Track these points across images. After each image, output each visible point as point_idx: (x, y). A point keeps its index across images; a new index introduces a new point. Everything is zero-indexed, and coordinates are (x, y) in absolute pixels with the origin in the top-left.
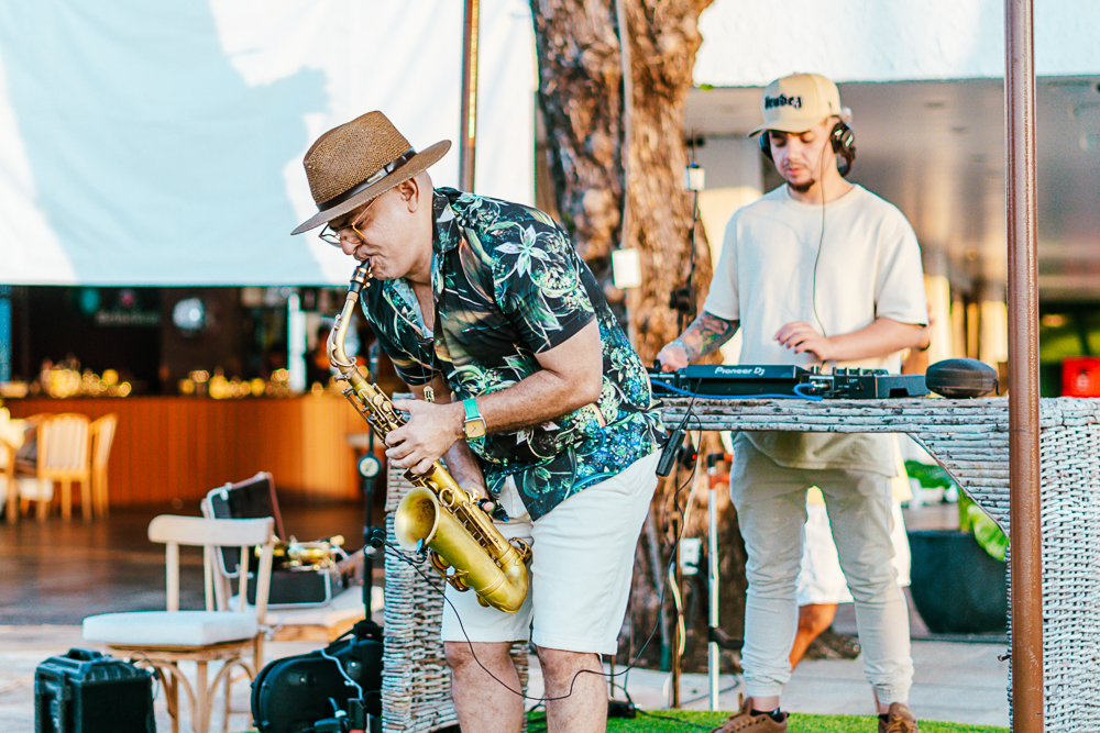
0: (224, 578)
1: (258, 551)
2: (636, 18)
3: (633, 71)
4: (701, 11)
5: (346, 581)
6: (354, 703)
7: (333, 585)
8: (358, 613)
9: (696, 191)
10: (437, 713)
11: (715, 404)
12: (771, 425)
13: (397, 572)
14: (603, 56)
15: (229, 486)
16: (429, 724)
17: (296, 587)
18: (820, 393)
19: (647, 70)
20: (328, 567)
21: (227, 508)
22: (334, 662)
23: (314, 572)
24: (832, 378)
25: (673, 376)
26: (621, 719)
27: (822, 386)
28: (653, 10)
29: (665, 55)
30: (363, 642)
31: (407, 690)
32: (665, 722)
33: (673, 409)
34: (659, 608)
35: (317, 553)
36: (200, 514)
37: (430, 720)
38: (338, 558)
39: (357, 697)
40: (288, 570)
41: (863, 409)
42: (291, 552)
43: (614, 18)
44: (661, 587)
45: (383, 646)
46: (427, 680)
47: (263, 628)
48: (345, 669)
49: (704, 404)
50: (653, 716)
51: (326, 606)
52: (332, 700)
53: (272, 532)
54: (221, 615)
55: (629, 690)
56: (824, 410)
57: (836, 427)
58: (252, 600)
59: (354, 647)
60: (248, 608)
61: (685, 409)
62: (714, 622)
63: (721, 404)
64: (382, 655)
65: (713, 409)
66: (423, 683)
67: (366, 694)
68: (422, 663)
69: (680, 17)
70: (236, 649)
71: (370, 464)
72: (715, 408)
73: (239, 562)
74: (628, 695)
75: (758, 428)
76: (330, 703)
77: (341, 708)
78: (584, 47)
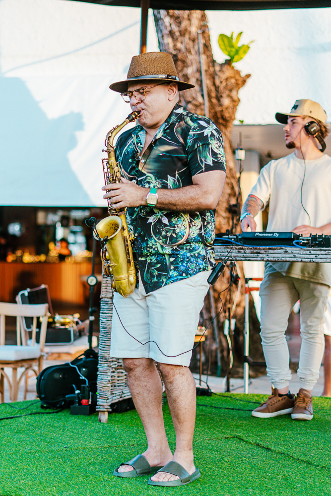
0: (25, 331)
1: (41, 319)
2: (211, 90)
3: (210, 114)
4: (239, 89)
5: (80, 334)
6: (84, 387)
7: (75, 335)
8: (86, 347)
9: (241, 160)
10: (122, 392)
11: (256, 249)
12: (283, 259)
13: (105, 326)
14: (197, 106)
15: (29, 290)
16: (119, 397)
17: (57, 336)
18: (304, 245)
19: (216, 113)
20: (73, 327)
21: (27, 300)
22: (75, 368)
23: (66, 329)
24: (310, 238)
25: (235, 237)
26: (205, 396)
27: (306, 242)
28: (219, 87)
29: (224, 107)
30: (88, 359)
31: (109, 381)
32: (225, 398)
33: (237, 251)
34: (216, 349)
35: (68, 320)
36: (15, 302)
37: (119, 395)
38: (77, 323)
39: (86, 384)
40: (55, 328)
41: (327, 251)
42: (56, 320)
43: (202, 90)
44: (218, 340)
45: (98, 360)
46: (118, 377)
47: (43, 354)
48: (80, 372)
49: (251, 249)
50: (219, 396)
51: (72, 344)
52: (74, 386)
53: (47, 311)
54: (24, 347)
55: (208, 384)
56: (308, 252)
57: (314, 260)
58: (38, 341)
59: (84, 361)
60: (36, 344)
61: (242, 251)
62: (247, 354)
63: (259, 249)
64: (98, 365)
65: (255, 251)
66: (116, 378)
67: (90, 383)
68: (116, 369)
69: (231, 90)
70: (30, 363)
71: (93, 280)
72: (256, 251)
73: (32, 324)
74: (208, 386)
75: (277, 260)
76: (73, 387)
77: (78, 389)
78: (188, 102)
